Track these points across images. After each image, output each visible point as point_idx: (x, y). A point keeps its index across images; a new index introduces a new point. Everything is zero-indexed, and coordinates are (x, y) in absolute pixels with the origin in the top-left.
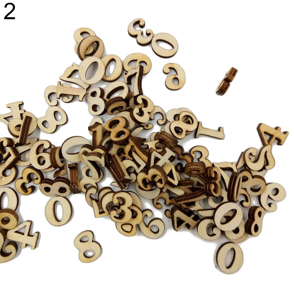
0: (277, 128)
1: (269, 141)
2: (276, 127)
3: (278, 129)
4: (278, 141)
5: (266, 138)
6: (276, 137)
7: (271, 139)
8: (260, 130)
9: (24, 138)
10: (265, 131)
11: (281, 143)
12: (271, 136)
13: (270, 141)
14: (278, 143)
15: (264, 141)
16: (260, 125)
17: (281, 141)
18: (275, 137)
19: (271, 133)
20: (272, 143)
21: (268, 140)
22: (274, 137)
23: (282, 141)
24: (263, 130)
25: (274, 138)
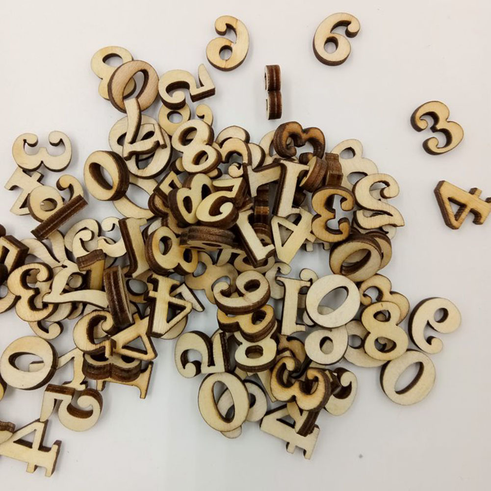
0: (473, 191)
1: (457, 216)
2: (472, 189)
3: (476, 193)
4: (475, 217)
5: (452, 209)
6: (472, 207)
7: (462, 212)
8: (440, 194)
9: (49, 227)
10: (450, 196)
11: (480, 219)
12: (462, 206)
13: (460, 215)
14: (475, 219)
15: (448, 215)
16: (441, 184)
17: (481, 217)
18: (470, 209)
19: (462, 201)
20: (464, 219)
21: (455, 213)
22: (468, 208)
23: (483, 217)
24: (445, 193)
25: (467, 210)
